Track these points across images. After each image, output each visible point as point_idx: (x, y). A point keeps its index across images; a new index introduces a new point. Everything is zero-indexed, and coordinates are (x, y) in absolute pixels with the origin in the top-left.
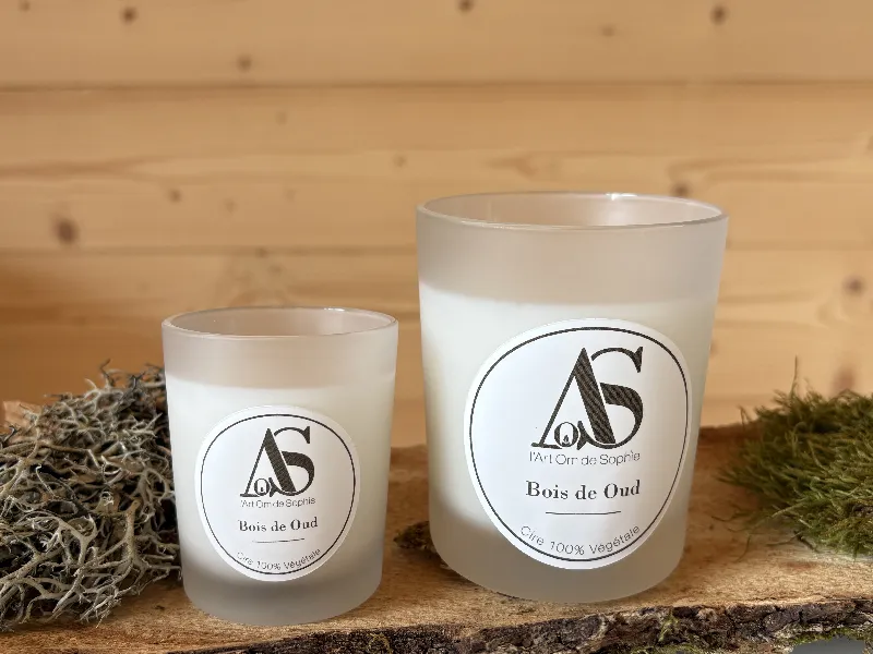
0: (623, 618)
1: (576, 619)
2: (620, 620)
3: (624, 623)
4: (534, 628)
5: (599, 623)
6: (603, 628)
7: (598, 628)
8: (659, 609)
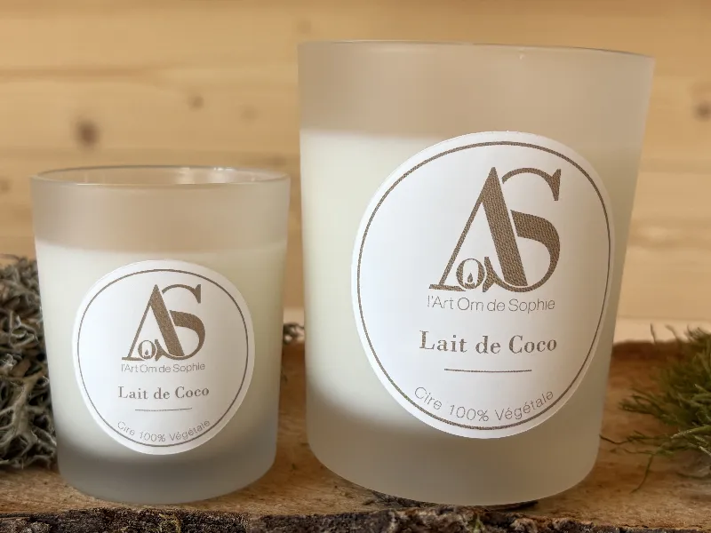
0: (416, 516)
1: (368, 513)
2: (414, 519)
3: (420, 523)
4: (324, 520)
5: (390, 519)
6: (393, 526)
7: (388, 525)
8: (460, 510)
